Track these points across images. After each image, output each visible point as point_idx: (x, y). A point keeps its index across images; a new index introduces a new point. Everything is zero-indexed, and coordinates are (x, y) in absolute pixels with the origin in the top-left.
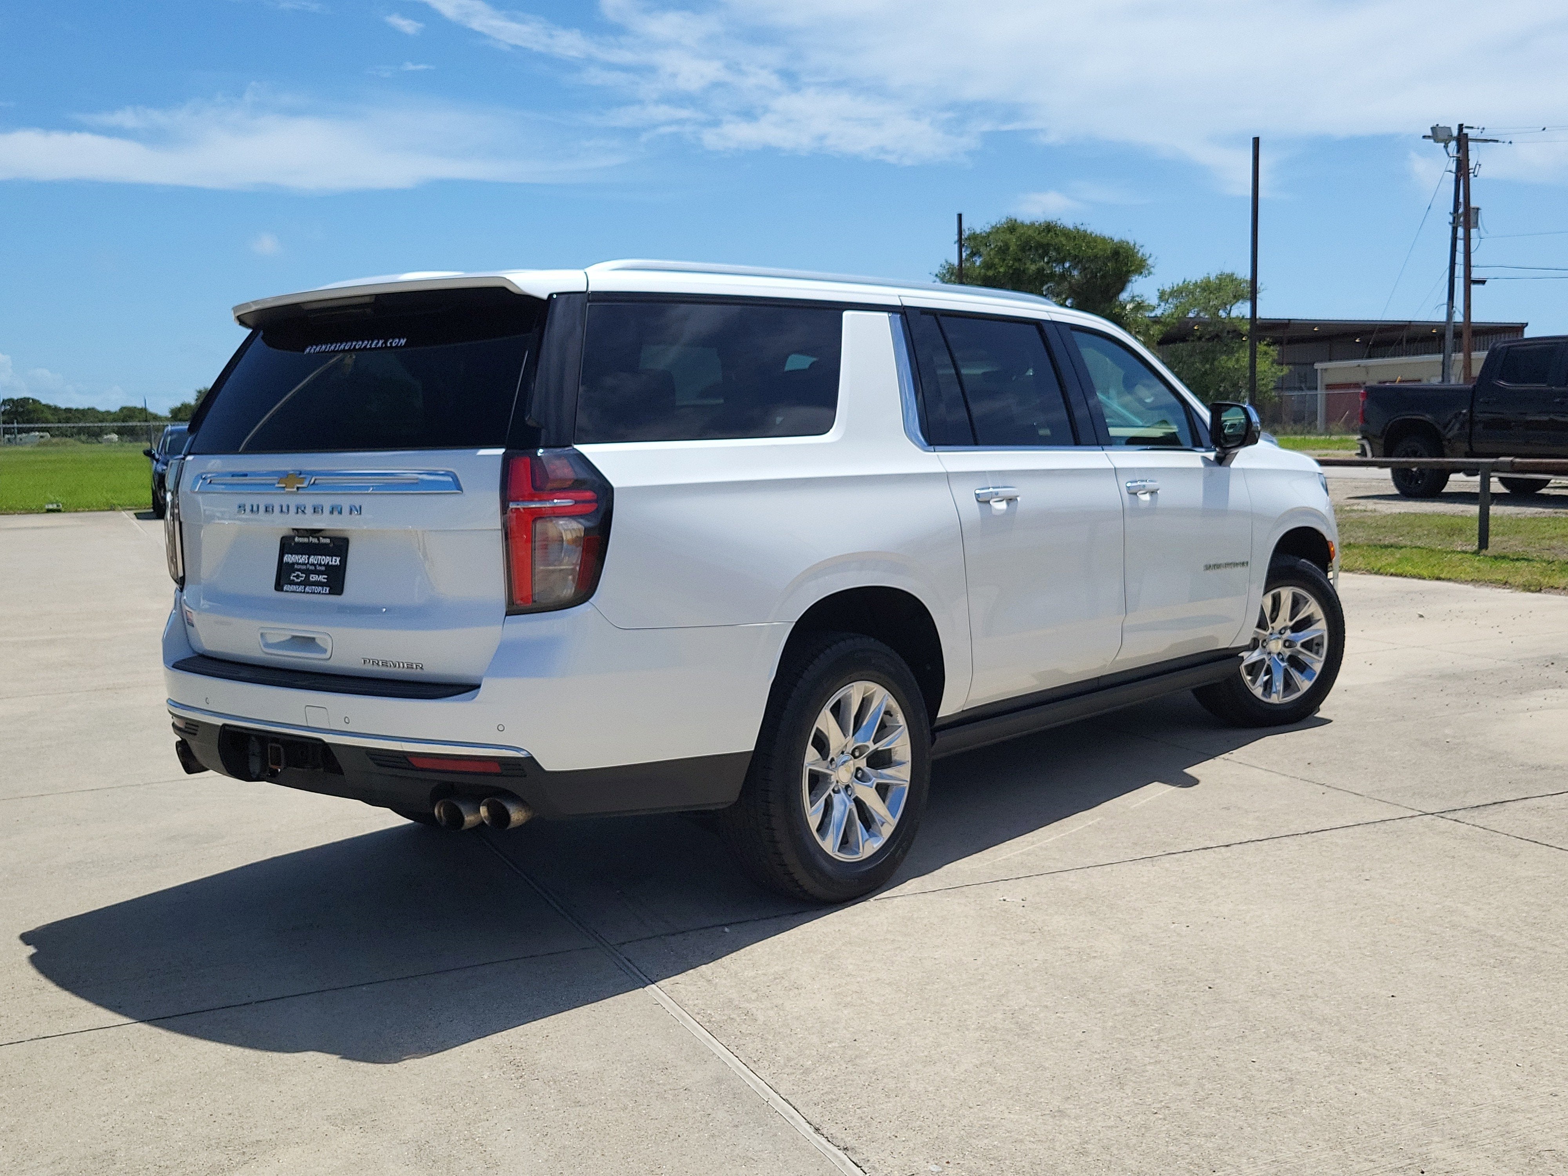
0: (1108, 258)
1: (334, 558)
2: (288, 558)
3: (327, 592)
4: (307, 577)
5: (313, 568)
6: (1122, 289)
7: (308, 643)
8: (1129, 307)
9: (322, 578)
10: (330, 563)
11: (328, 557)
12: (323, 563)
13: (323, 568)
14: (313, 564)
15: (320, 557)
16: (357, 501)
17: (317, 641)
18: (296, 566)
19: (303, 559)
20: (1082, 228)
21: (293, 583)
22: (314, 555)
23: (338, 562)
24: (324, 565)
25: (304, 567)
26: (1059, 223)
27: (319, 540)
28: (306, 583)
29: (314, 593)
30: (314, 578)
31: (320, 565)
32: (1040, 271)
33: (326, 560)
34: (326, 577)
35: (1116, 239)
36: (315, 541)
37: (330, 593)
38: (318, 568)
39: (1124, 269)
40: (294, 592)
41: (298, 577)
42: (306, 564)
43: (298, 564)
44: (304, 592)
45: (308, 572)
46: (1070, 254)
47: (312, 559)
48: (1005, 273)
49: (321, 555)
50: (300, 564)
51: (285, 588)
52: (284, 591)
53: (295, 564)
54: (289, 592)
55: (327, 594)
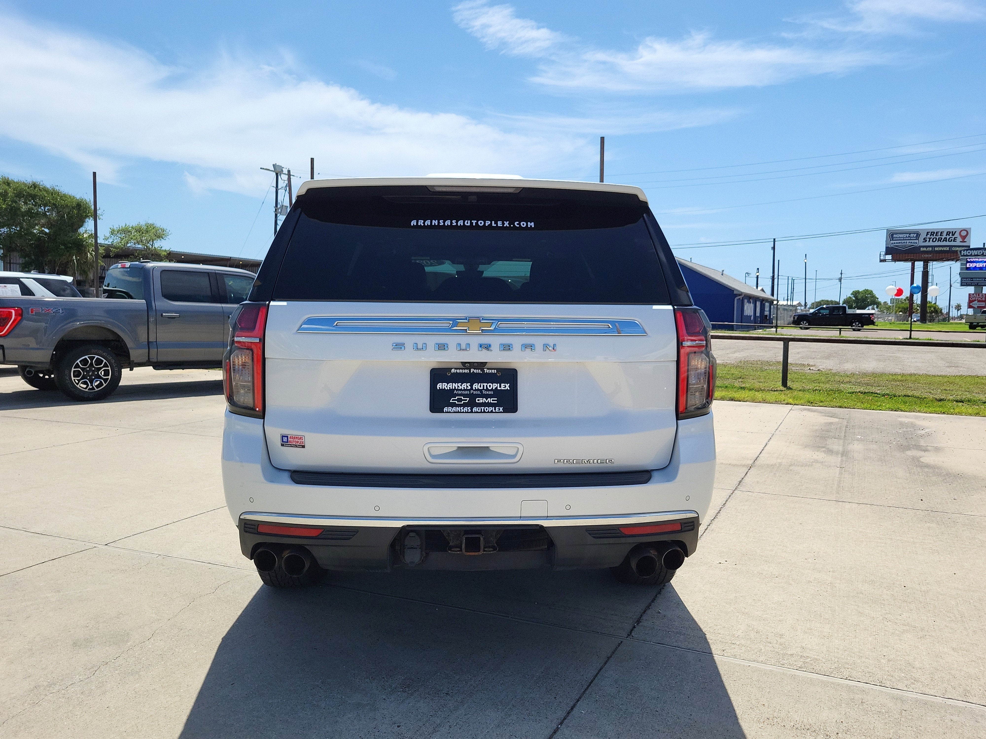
0: (73, 208)
1: (502, 384)
2: (443, 386)
4: (472, 400)
5: (478, 392)
6: (81, 226)
7: (483, 451)
8: (85, 236)
9: (491, 400)
10: (499, 389)
11: (495, 384)
12: (490, 388)
13: (491, 393)
14: (477, 390)
15: (486, 384)
16: (551, 340)
17: (491, 449)
18: (455, 392)
19: (464, 386)
20: (57, 188)
21: (453, 405)
22: (478, 383)
23: (507, 388)
24: (491, 390)
25: (467, 392)
26: (41, 183)
27: (483, 371)
28: (472, 404)
29: (486, 412)
30: (481, 400)
31: (487, 390)
32: (30, 210)
33: (493, 386)
34: (495, 399)
35: (78, 197)
36: (477, 371)
37: (505, 412)
38: (485, 392)
39: (84, 214)
40: (459, 412)
43: (458, 390)
44: (473, 412)
45: (473, 396)
46: (50, 202)
47: (476, 386)
48: (6, 209)
49: (488, 383)
50: (461, 390)
51: (444, 410)
52: (444, 412)
53: (452, 391)
54: (450, 412)
55: (501, 412)
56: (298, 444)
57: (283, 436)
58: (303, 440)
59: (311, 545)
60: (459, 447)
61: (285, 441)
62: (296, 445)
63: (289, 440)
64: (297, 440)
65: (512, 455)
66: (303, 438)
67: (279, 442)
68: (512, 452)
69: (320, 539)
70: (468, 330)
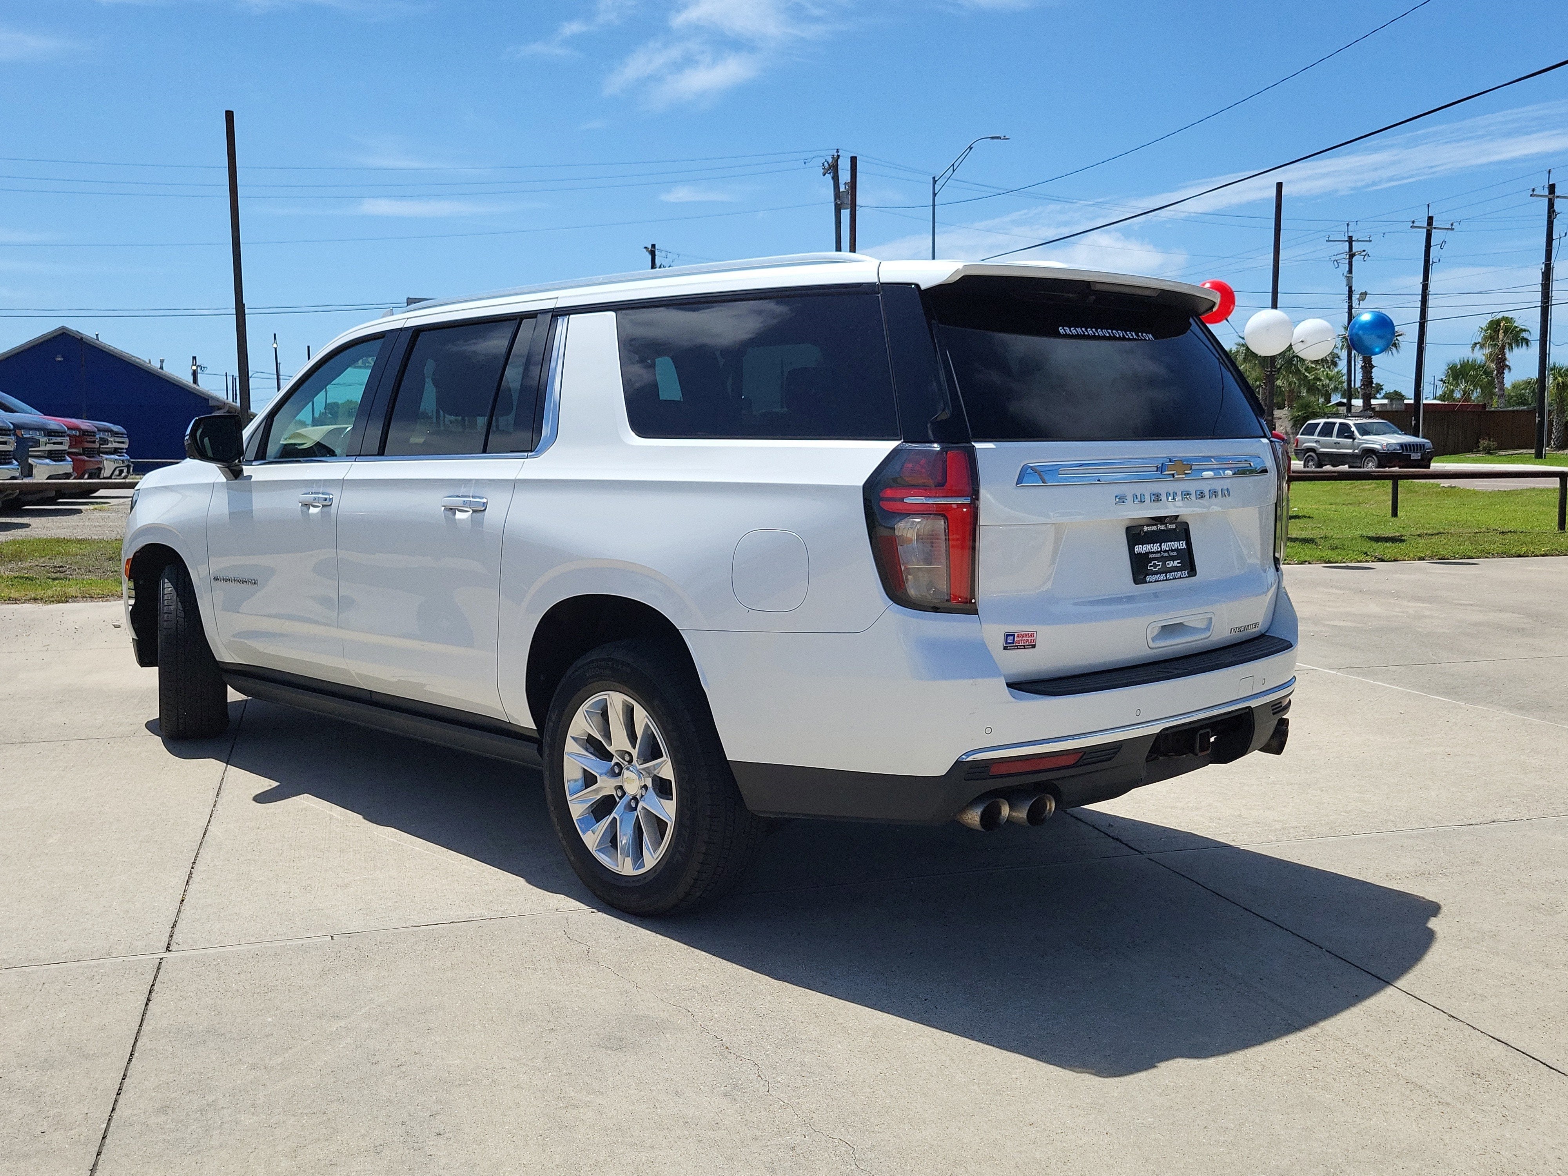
1: (1181, 542)
2: (1139, 549)
3: (1187, 575)
4: (1164, 564)
5: (1166, 554)
7: (1180, 628)
9: (1176, 563)
10: (1179, 548)
11: (1176, 543)
12: (1173, 548)
13: (1175, 553)
14: (1166, 551)
15: (1169, 543)
17: (1186, 624)
18: (1150, 556)
19: (1155, 547)
21: (1152, 573)
22: (1165, 542)
23: (1185, 546)
24: (1175, 550)
25: (1159, 555)
27: (1166, 526)
28: (1165, 570)
29: (1176, 578)
30: (1170, 564)
31: (1172, 551)
33: (1175, 545)
34: (1179, 561)
36: (1162, 527)
37: (1189, 577)
38: (1171, 554)
40: (1157, 581)
41: (1155, 566)
42: (1158, 552)
43: (1151, 553)
44: (1167, 580)
45: (1164, 559)
47: (1165, 546)
49: (1171, 542)
50: (1153, 553)
51: (1148, 579)
52: (1147, 583)
53: (1147, 553)
54: (1151, 582)
55: (1187, 577)
56: (1027, 644)
57: (1007, 636)
58: (1035, 638)
59: (1059, 779)
60: (1162, 626)
61: (1011, 642)
62: (1024, 646)
63: (1016, 639)
64: (1026, 638)
65: (1202, 629)
66: (1035, 635)
67: (1002, 643)
68: (1202, 625)
69: (1081, 766)
70: (1175, 474)
